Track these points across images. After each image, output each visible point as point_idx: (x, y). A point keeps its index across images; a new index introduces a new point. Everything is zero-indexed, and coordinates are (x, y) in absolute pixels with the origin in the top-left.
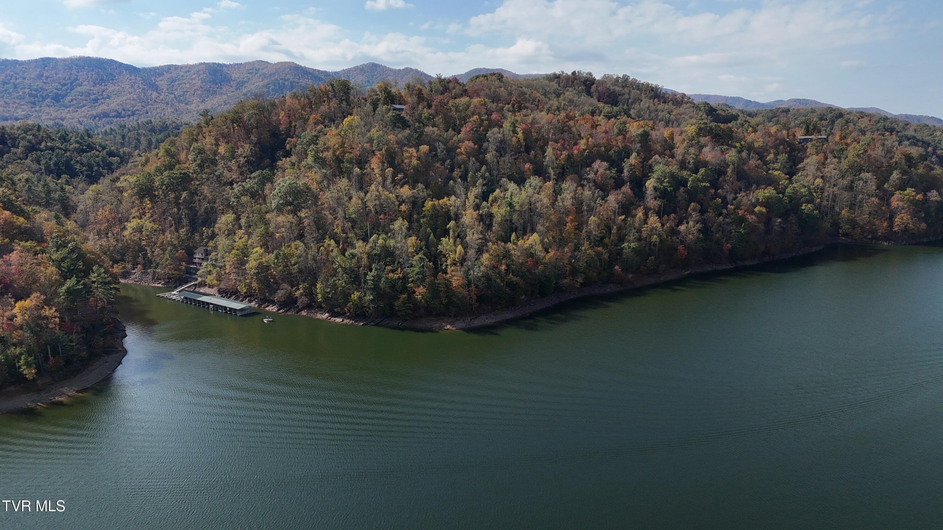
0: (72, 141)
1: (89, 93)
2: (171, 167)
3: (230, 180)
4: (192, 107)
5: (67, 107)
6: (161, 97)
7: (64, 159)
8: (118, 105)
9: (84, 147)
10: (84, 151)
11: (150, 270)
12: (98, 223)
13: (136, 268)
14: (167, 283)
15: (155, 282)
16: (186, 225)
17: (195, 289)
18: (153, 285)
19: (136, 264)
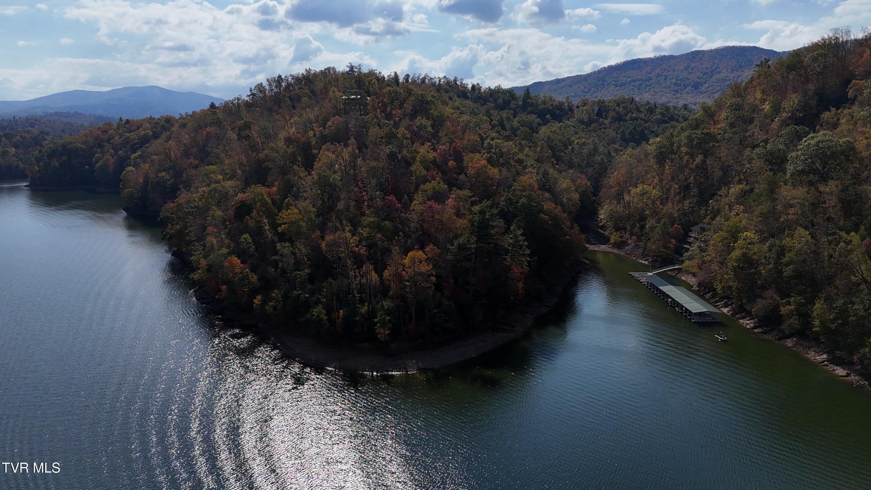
1: (725, 80)
2: (696, 127)
5: (702, 94)
7: (640, 129)
10: (665, 122)
11: (641, 244)
12: (611, 186)
13: (631, 239)
14: (654, 261)
15: (644, 257)
16: (694, 196)
17: (677, 274)
18: (640, 261)
19: (632, 234)
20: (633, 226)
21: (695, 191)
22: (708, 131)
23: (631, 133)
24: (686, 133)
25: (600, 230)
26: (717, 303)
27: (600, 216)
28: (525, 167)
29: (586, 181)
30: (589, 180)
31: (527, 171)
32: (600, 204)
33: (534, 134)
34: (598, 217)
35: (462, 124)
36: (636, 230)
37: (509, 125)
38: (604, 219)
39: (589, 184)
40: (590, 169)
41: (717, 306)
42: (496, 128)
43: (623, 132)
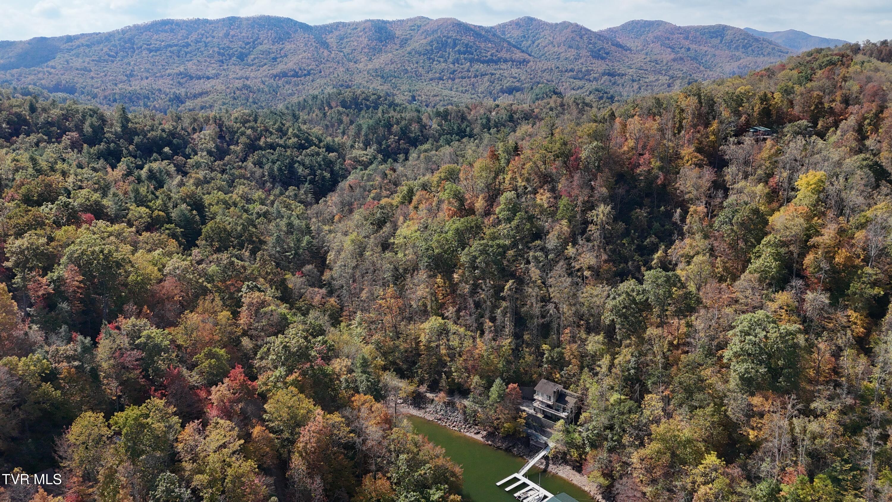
0: (289, 133)
4: (361, 66)
6: (333, 55)
8: (295, 64)
9: (303, 142)
15: (470, 427)
17: (547, 466)
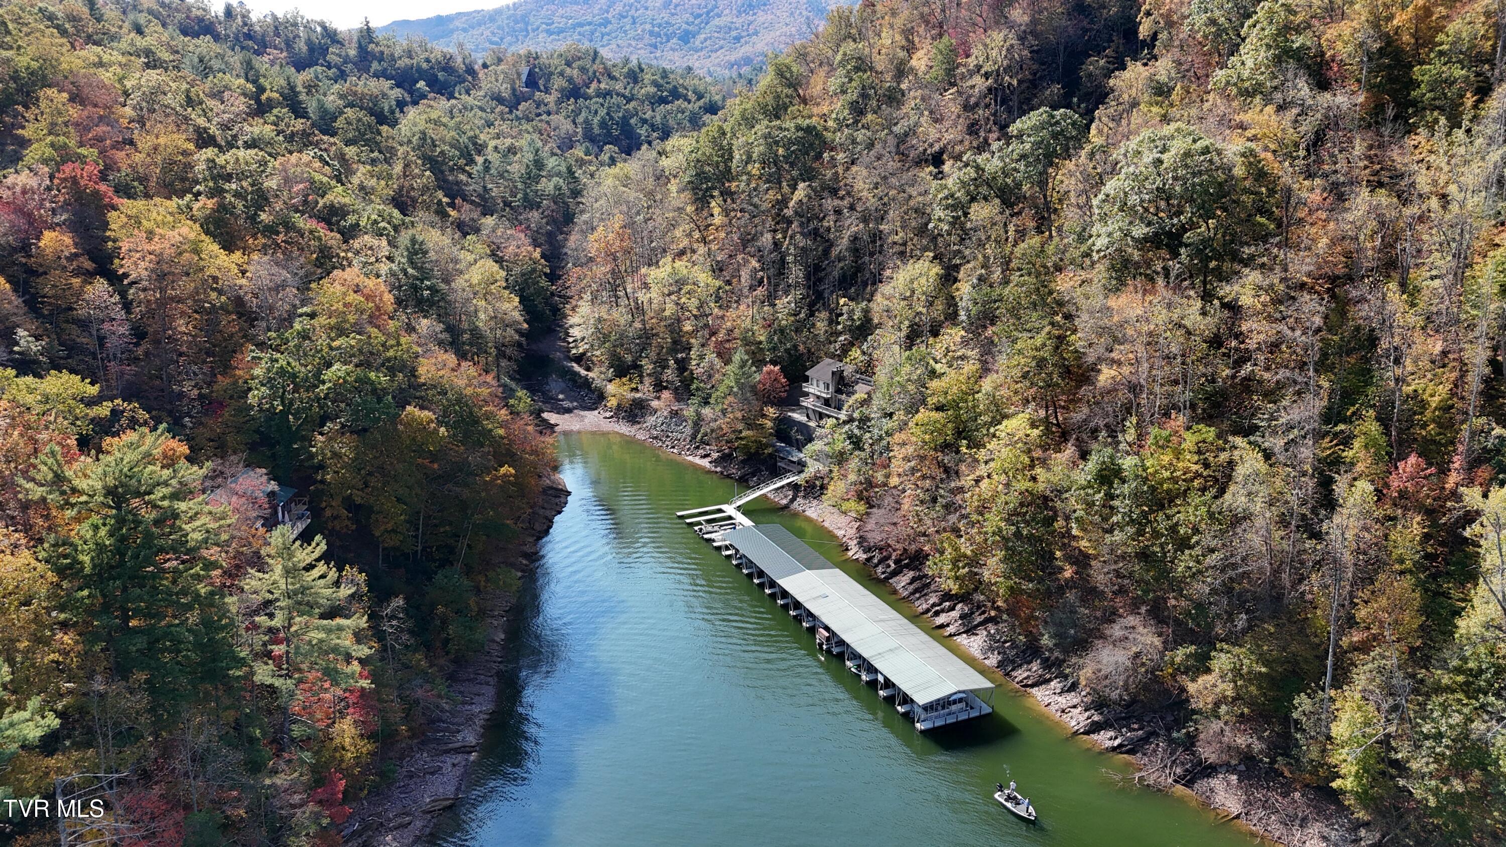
0: (646, 81)
1: (730, 28)
2: (777, 111)
3: (937, 147)
7: (621, 115)
9: (665, 94)
10: (663, 101)
11: (689, 412)
12: (591, 260)
13: (659, 398)
14: (725, 459)
15: (697, 448)
16: (797, 285)
17: (793, 500)
18: (690, 458)
19: (659, 387)
20: (662, 364)
21: (796, 273)
22: (807, 121)
23: (603, 124)
24: (761, 128)
25: (576, 367)
26: (937, 614)
27: (571, 331)
28: (349, 234)
29: (530, 248)
30: (536, 244)
31: (356, 244)
32: (567, 299)
33: (384, 128)
34: (567, 334)
35: (136, 97)
36: (670, 374)
37: (314, 104)
38: (583, 339)
39: (537, 254)
40: (535, 215)
41: (942, 626)
42: (275, 111)
43: (586, 121)
